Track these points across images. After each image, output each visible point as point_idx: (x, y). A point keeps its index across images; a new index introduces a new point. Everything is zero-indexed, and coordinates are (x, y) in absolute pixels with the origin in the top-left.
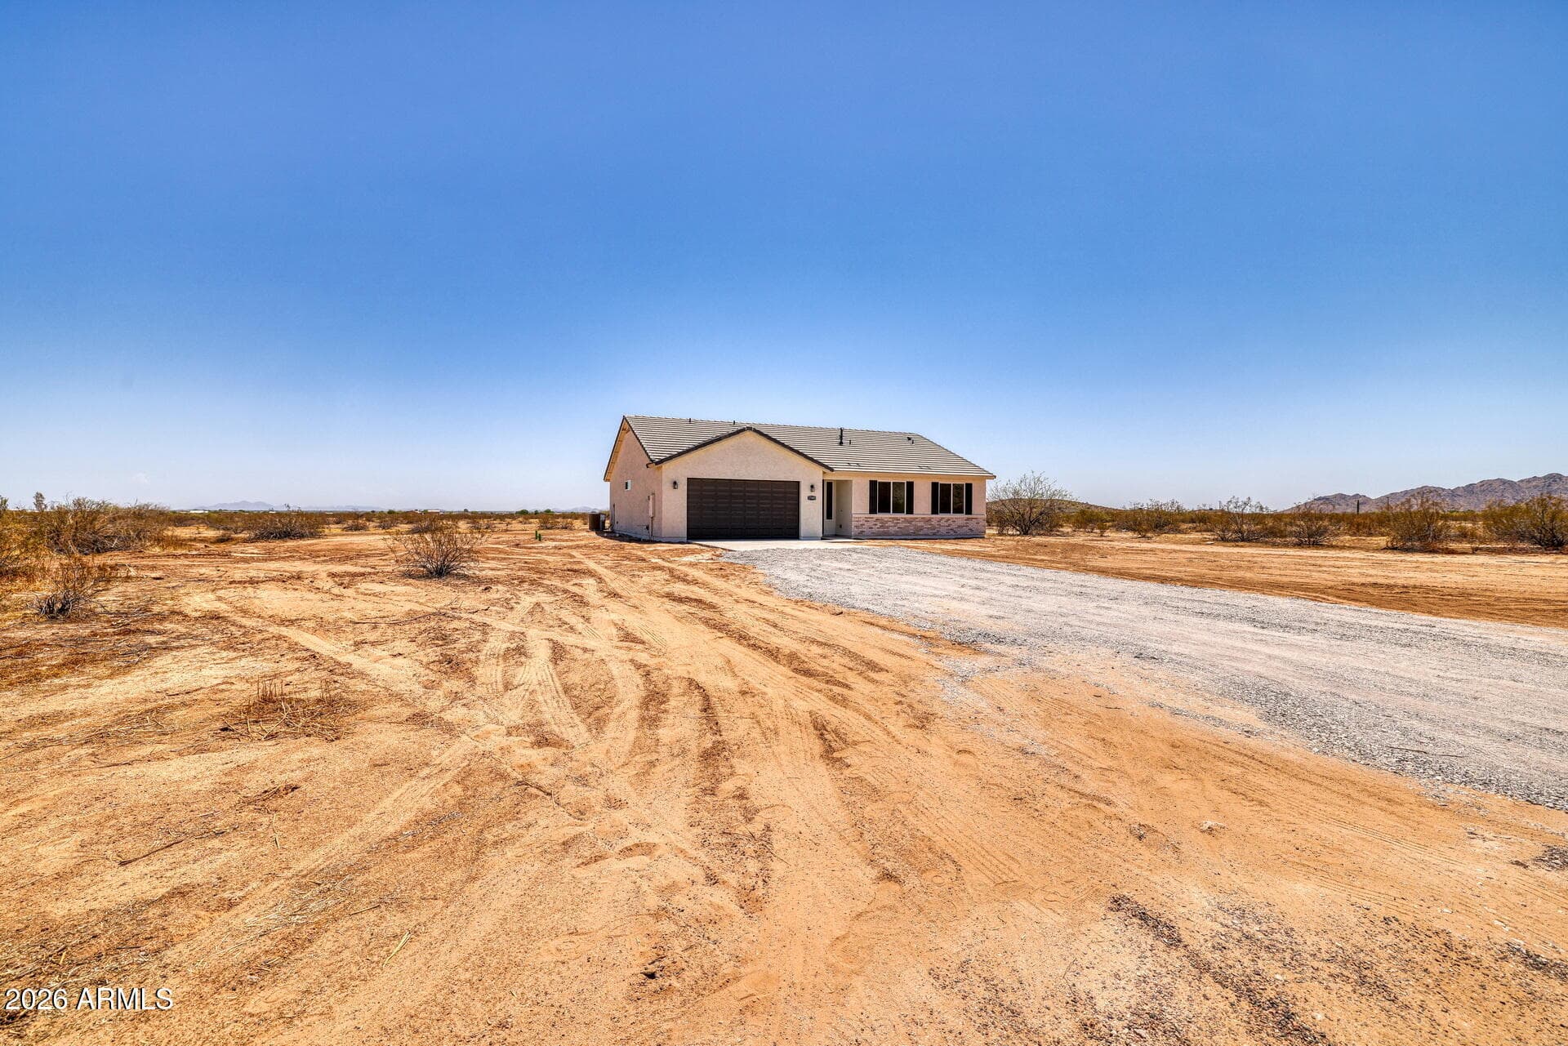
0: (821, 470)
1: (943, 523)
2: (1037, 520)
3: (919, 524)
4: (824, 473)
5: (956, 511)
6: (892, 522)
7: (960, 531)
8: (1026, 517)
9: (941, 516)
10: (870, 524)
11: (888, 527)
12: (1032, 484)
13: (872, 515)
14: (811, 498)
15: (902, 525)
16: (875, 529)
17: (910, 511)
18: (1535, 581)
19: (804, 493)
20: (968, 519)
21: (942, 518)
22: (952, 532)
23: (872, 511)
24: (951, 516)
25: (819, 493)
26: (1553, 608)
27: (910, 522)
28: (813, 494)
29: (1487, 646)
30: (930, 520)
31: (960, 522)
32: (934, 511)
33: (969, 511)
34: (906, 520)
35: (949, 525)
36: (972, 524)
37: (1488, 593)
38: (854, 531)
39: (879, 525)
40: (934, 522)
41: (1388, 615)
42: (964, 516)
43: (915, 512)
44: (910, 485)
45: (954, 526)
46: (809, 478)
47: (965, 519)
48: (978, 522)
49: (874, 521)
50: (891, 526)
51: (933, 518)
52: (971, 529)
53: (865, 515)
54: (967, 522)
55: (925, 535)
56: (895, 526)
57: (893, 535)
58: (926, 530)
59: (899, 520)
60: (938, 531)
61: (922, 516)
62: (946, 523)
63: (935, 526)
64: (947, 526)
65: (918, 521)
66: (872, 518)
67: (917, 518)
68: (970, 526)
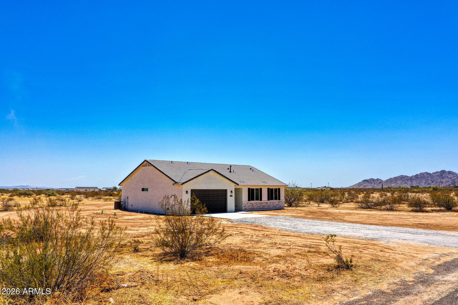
0: (233, 185)
1: (271, 204)
4: (235, 186)
5: (275, 199)
6: (255, 204)
7: (277, 207)
9: (270, 201)
10: (248, 205)
13: (249, 202)
14: (231, 196)
15: (258, 206)
16: (250, 207)
17: (261, 200)
18: (448, 221)
19: (229, 194)
20: (279, 202)
23: (249, 200)
24: (274, 201)
25: (233, 194)
26: (453, 228)
28: (232, 194)
29: (446, 235)
30: (267, 203)
31: (277, 203)
33: (279, 199)
34: (260, 203)
37: (442, 225)
38: (243, 208)
40: (269, 204)
41: (430, 231)
43: (263, 200)
44: (261, 189)
45: (275, 205)
46: (230, 187)
47: (278, 202)
48: (282, 203)
49: (250, 204)
50: (255, 206)
51: (268, 202)
52: (280, 206)
53: (247, 202)
54: (279, 203)
55: (266, 209)
56: (256, 206)
57: (256, 209)
58: (266, 207)
59: (257, 203)
60: (270, 207)
61: (265, 201)
62: (272, 204)
63: (269, 205)
64: (273, 205)
65: (263, 204)
66: (249, 203)
67: (263, 202)
68: (280, 205)
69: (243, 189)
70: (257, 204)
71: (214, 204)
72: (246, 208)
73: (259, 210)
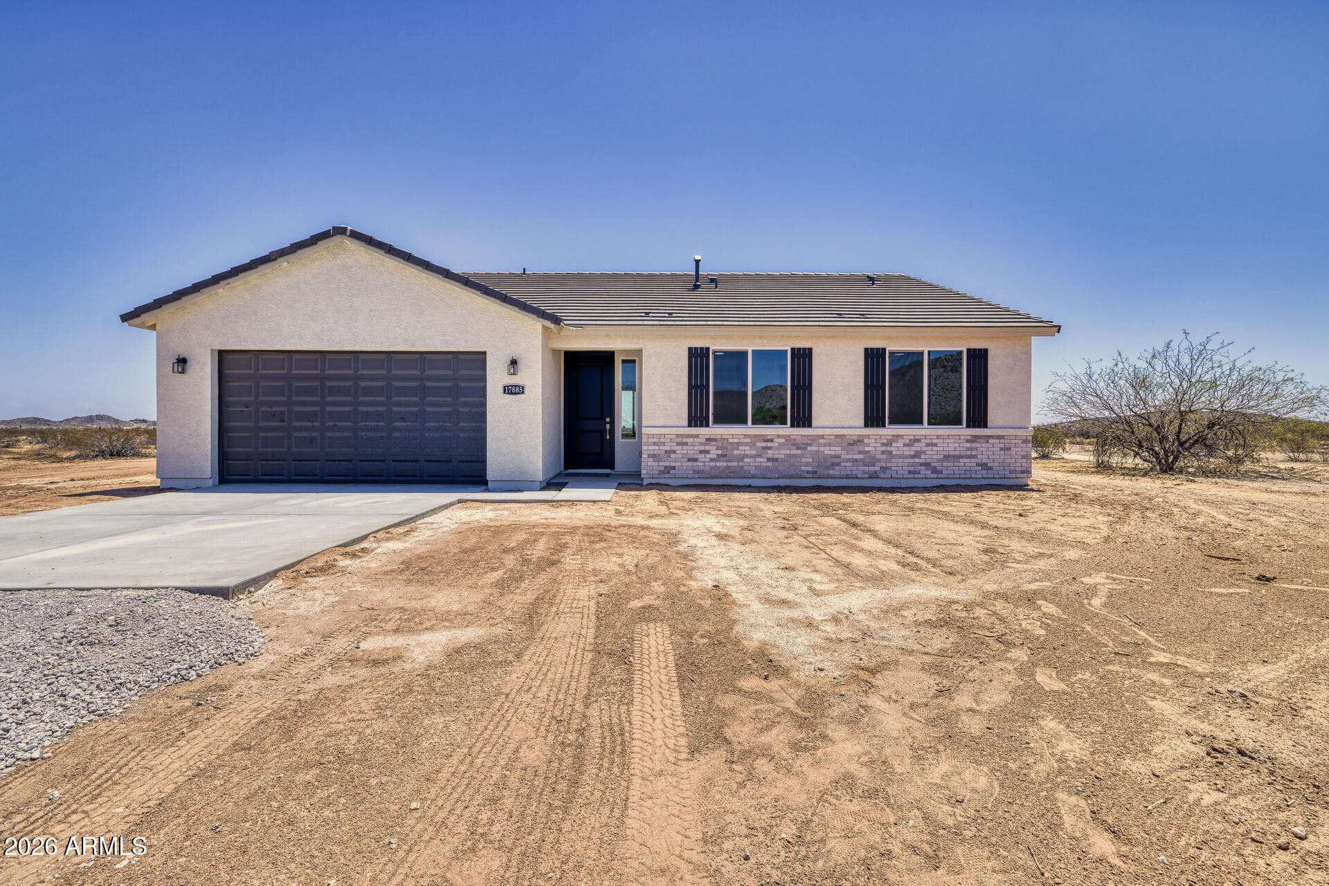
0: (536, 326)
1: (901, 448)
2: (1200, 440)
3: (828, 451)
4: (553, 334)
6: (753, 445)
7: (949, 469)
8: (1170, 431)
9: (890, 431)
10: (691, 451)
11: (741, 458)
12: (1185, 360)
13: (694, 431)
14: (511, 390)
15: (781, 454)
16: (704, 462)
17: (803, 418)
19: (496, 377)
20: (975, 439)
21: (897, 437)
22: (924, 471)
23: (697, 420)
24: (925, 430)
25: (540, 379)
27: (803, 447)
28: (521, 381)
30: (859, 441)
31: (952, 447)
32: (873, 418)
33: (978, 418)
34: (791, 442)
35: (917, 455)
36: (988, 452)
38: (649, 467)
39: (714, 453)
40: (873, 446)
42: (963, 431)
43: (814, 423)
44: (803, 354)
45: (931, 456)
47: (968, 441)
48: (1006, 449)
49: (701, 444)
50: (747, 456)
51: (868, 436)
52: (984, 466)
53: (674, 431)
54: (971, 449)
55: (847, 477)
56: (760, 456)
57: (754, 477)
58: (847, 468)
59: (772, 441)
60: (884, 469)
61: (837, 432)
62: (909, 451)
63: (873, 458)
64: (913, 457)
65: (825, 445)
66: (697, 436)
67: (822, 437)
68: (982, 458)
69: (644, 353)
70: (769, 444)
71: (397, 434)
72: (674, 468)
73: (782, 482)
